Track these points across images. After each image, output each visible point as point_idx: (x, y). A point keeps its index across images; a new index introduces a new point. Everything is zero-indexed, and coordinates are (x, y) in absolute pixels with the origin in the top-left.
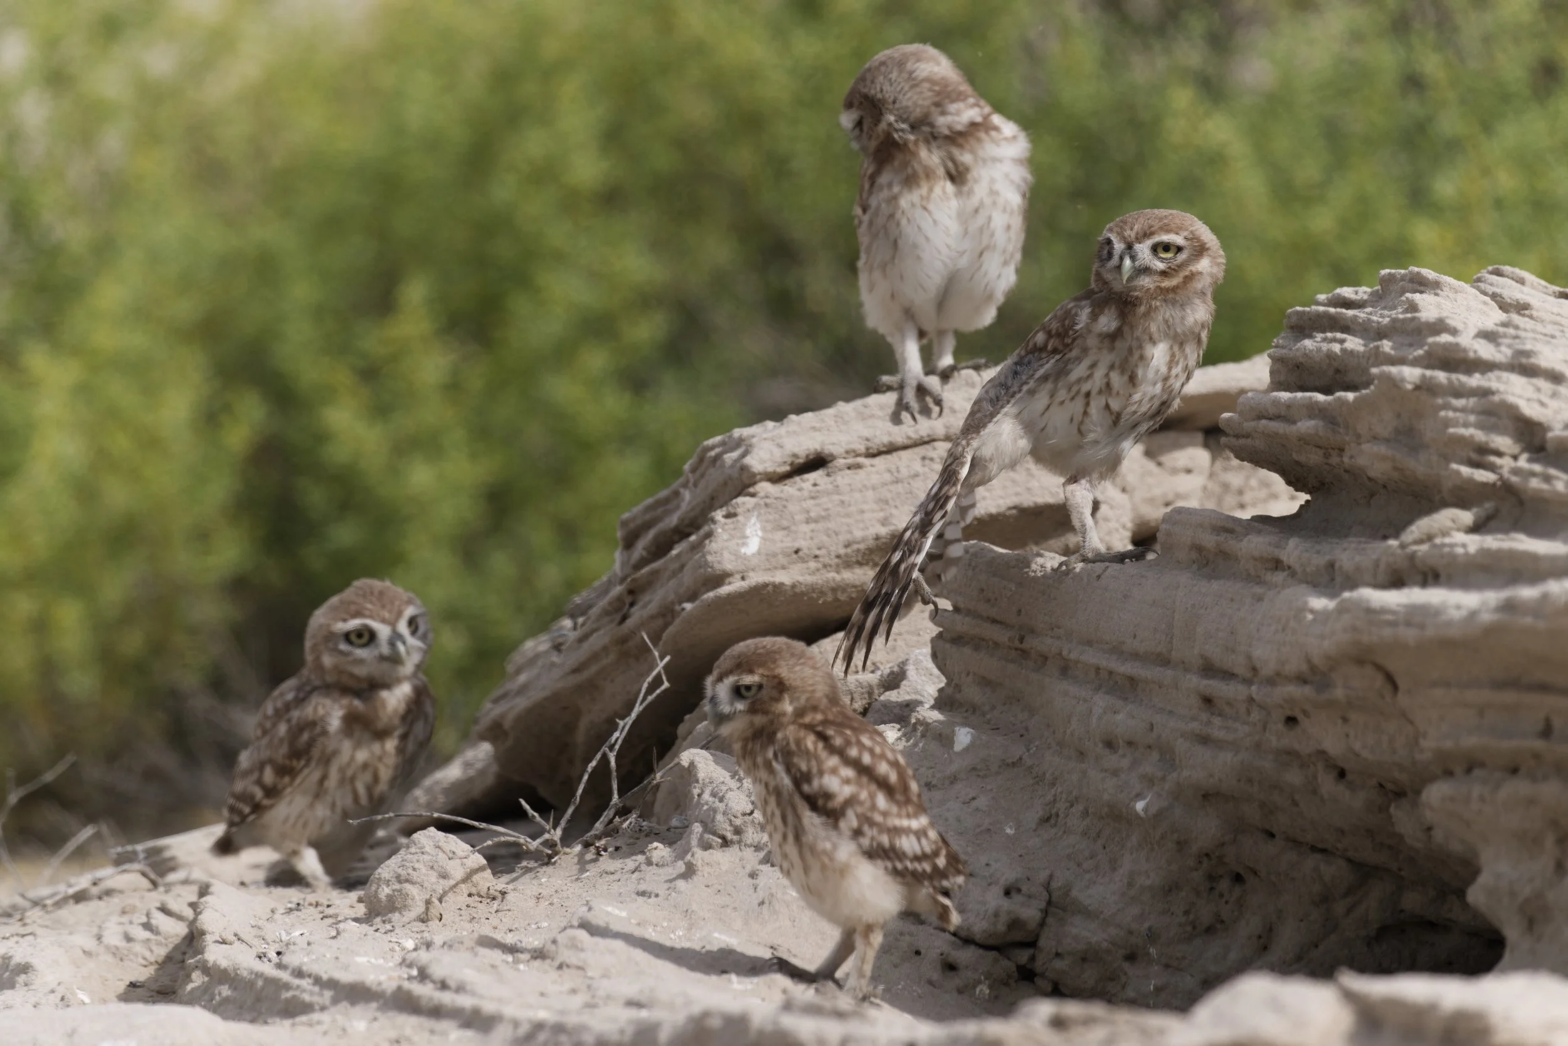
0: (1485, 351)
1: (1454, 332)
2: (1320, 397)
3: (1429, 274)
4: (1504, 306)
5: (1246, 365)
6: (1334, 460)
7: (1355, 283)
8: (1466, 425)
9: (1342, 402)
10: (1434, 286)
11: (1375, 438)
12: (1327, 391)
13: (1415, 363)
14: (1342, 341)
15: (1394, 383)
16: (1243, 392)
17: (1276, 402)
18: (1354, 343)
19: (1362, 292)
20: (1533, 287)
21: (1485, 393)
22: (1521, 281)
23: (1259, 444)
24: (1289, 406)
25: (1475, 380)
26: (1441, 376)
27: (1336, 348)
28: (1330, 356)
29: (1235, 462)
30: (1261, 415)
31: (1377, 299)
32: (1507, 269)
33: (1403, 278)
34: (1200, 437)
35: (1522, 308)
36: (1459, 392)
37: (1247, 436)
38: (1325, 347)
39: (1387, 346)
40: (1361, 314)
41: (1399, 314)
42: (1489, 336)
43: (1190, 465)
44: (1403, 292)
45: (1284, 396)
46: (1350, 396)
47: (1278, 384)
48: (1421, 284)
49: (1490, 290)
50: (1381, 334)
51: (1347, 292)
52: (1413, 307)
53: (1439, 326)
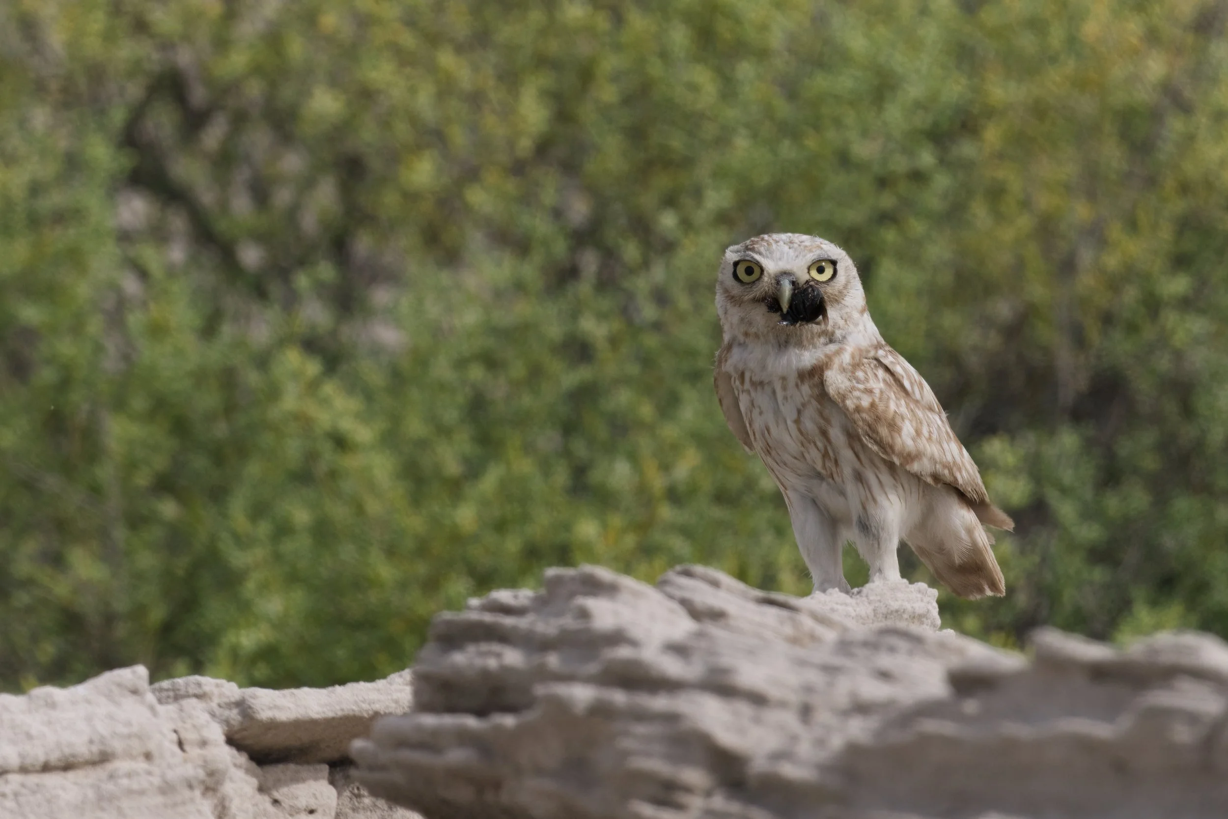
0: (672, 667)
1: (634, 643)
2: (471, 722)
3: (604, 573)
4: (696, 613)
5: (380, 683)
6: (489, 797)
7: (512, 583)
8: (648, 755)
9: (499, 730)
10: (608, 590)
11: (539, 771)
12: (481, 713)
13: (588, 680)
14: (498, 655)
15: (561, 707)
16: (376, 715)
17: (420, 729)
18: (513, 657)
19: (523, 595)
20: (730, 590)
21: (672, 718)
22: (715, 584)
23: (397, 777)
24: (436, 732)
25: (660, 703)
26: (619, 697)
27: (492, 663)
28: (485, 673)
29: (367, 801)
30: (401, 742)
31: (541, 604)
32: (699, 569)
33: (573, 579)
34: (325, 768)
35: (717, 616)
36: (641, 716)
37: (383, 768)
38: (479, 662)
39: (553, 660)
40: (522, 623)
41: (568, 622)
42: (678, 649)
43: (313, 805)
44: (572, 595)
45: (429, 720)
46: (509, 721)
47: (422, 705)
48: (594, 587)
49: (678, 593)
50: (544, 645)
51: (504, 596)
52: (584, 614)
53: (617, 638)
